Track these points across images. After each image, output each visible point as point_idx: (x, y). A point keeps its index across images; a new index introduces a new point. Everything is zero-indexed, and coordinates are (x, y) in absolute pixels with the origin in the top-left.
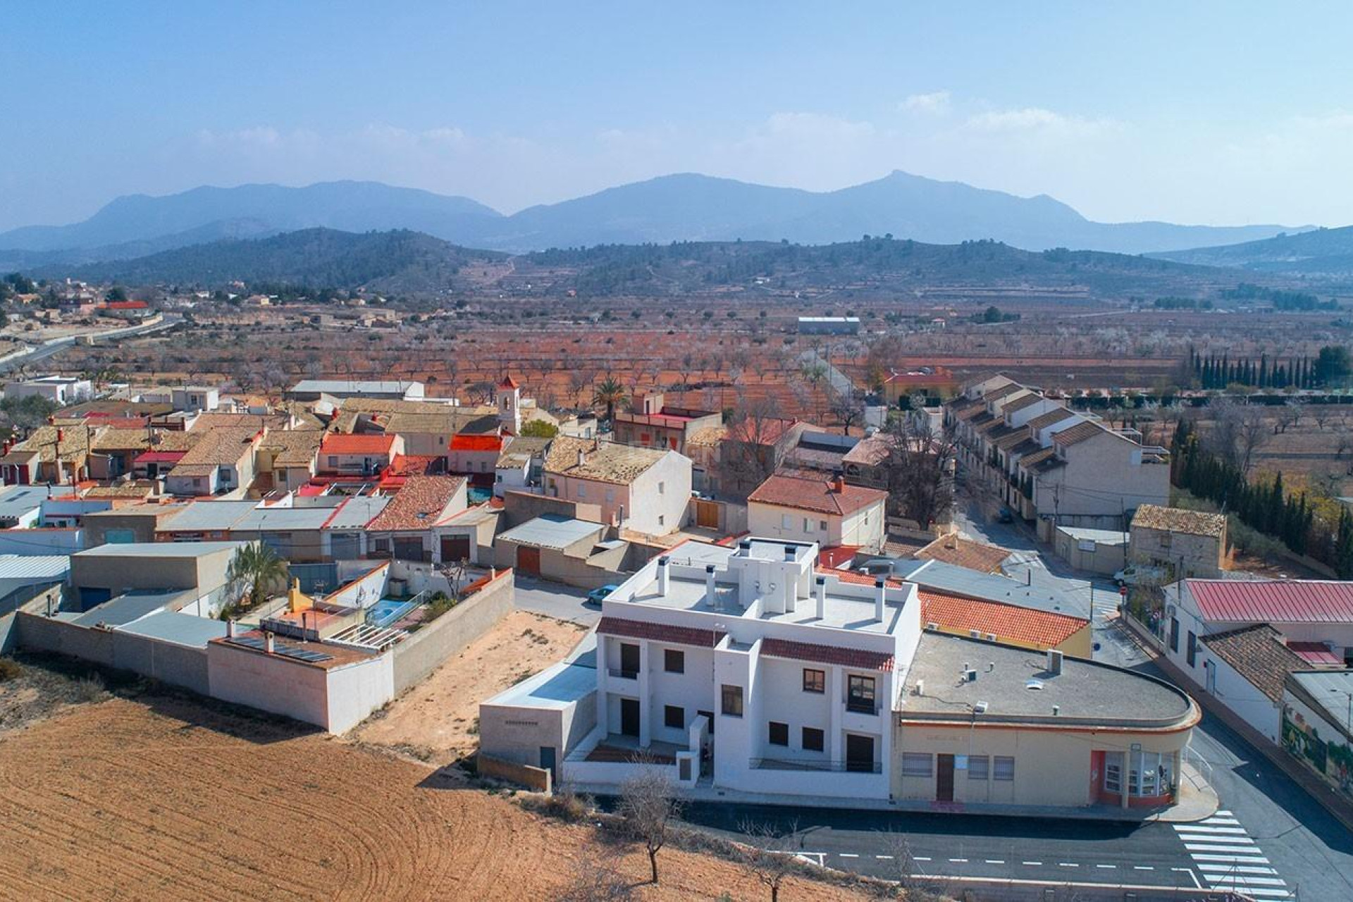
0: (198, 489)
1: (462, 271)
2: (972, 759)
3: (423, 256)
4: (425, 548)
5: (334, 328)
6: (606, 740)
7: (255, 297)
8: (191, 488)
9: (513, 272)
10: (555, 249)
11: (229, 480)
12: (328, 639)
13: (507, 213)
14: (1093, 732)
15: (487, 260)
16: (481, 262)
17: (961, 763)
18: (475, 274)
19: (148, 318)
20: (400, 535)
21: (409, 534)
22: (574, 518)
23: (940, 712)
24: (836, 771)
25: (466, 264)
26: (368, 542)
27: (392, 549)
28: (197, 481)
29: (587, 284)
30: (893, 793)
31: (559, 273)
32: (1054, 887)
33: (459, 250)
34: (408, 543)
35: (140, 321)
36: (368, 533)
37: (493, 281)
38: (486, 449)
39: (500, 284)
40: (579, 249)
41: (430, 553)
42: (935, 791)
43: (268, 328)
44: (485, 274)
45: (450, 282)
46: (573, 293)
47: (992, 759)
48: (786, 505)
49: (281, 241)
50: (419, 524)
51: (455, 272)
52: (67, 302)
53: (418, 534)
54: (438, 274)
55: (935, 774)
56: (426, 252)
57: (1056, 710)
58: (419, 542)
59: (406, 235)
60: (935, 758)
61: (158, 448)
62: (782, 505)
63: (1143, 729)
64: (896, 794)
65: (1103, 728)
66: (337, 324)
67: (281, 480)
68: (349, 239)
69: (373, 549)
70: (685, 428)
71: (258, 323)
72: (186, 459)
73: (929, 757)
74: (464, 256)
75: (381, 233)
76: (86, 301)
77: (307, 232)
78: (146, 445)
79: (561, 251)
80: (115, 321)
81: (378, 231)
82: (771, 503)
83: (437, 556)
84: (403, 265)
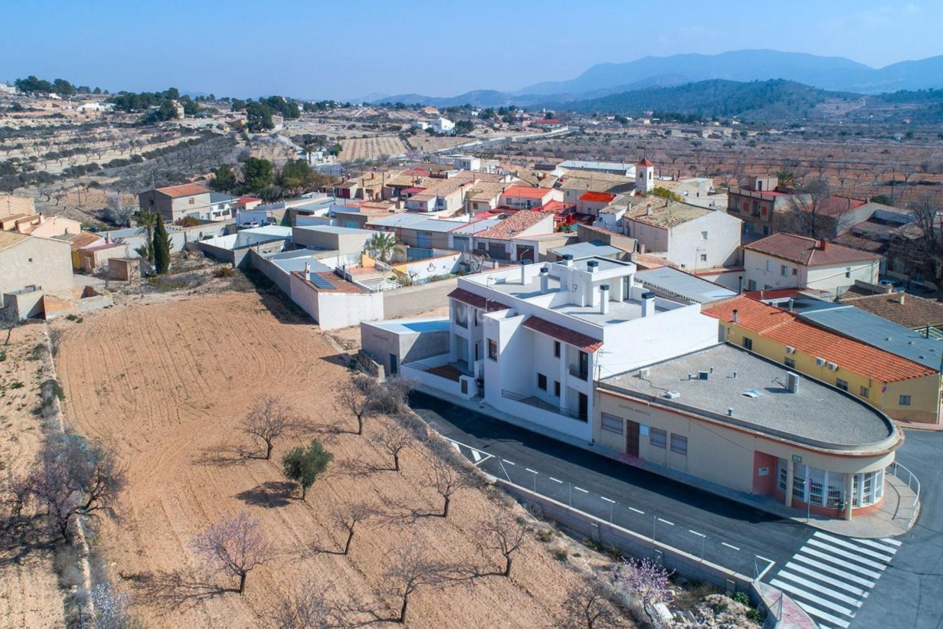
0: (422, 208)
1: (819, 106)
2: (653, 430)
3: (789, 96)
4: (507, 251)
5: (680, 137)
6: (455, 363)
7: (641, 119)
8: (418, 207)
9: (863, 107)
10: (906, 91)
11: (442, 205)
12: (356, 281)
13: (877, 67)
14: (757, 436)
15: (842, 99)
16: (837, 100)
17: (644, 431)
18: (829, 108)
19: (556, 128)
20: (491, 241)
21: (498, 242)
22: (609, 245)
23: (629, 389)
24: (563, 415)
25: (823, 101)
26: (474, 243)
27: (487, 248)
28: (421, 204)
29: (924, 115)
30: (594, 438)
31: (903, 108)
32: (600, 524)
33: (821, 92)
34: (498, 246)
35: (550, 130)
36: (474, 239)
37: (843, 113)
38: (603, 201)
39: (847, 114)
40: (928, 91)
41: (509, 254)
42: (625, 446)
43: (630, 136)
44: (838, 108)
45: (806, 113)
46: (908, 121)
47: (669, 436)
48: (768, 254)
49: (689, 88)
50: (506, 237)
51: (812, 106)
52: (516, 119)
53: (502, 242)
54: (797, 108)
55: (625, 433)
56: (792, 94)
57: (730, 411)
58: (503, 247)
59: (780, 82)
60: (625, 421)
61: (418, 186)
62: (766, 254)
63: (801, 445)
64: (597, 440)
65: (763, 434)
66: (682, 135)
67: (474, 208)
68: (740, 86)
69: (476, 247)
70: (774, 200)
71: (625, 133)
72: (423, 192)
73: (620, 420)
74: (822, 96)
75: (761, 82)
76: (526, 119)
77: (707, 82)
78: (411, 184)
79: (911, 92)
80: (536, 130)
81: (760, 81)
82: (759, 251)
83: (514, 257)
84: (771, 101)
